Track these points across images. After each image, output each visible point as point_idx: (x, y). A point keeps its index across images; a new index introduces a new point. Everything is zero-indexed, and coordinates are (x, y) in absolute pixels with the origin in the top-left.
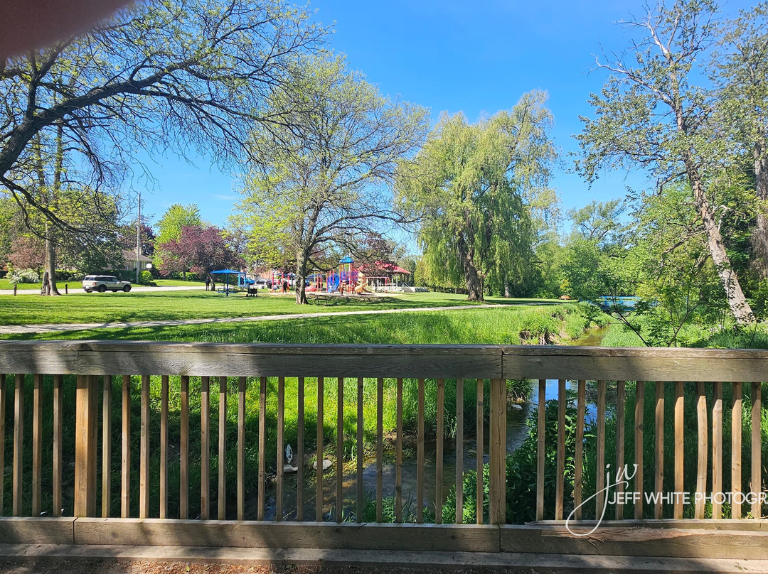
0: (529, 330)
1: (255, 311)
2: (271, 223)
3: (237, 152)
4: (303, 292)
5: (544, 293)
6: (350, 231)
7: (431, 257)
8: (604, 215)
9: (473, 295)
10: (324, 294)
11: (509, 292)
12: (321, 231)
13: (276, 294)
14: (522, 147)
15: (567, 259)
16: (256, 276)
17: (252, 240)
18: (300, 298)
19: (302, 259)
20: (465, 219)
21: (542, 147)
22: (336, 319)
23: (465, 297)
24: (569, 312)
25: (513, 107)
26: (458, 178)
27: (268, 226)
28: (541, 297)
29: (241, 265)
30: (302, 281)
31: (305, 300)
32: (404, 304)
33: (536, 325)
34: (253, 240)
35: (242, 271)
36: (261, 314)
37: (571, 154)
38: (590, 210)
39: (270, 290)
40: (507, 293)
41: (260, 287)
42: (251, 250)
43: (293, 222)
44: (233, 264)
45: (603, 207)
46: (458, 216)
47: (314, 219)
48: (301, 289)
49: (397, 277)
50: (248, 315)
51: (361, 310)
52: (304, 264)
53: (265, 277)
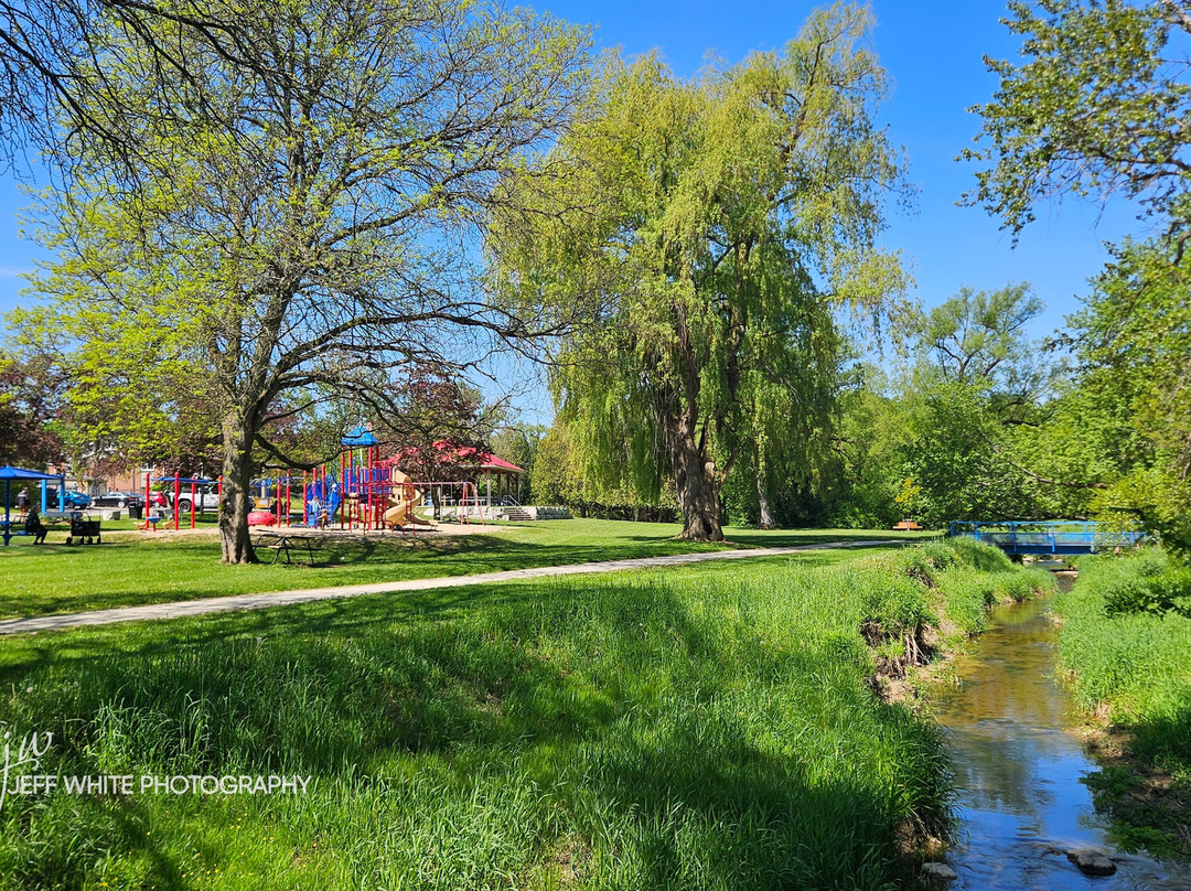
0: (878, 620)
1: (96, 591)
2: (142, 333)
3: (36, 102)
4: (243, 529)
5: (854, 514)
6: (377, 357)
7: (584, 427)
8: (989, 322)
9: (695, 526)
10: (299, 531)
11: (771, 514)
12: (293, 358)
13: (158, 534)
14: (810, 149)
15: (907, 430)
16: (95, 484)
17: (84, 379)
18: (232, 547)
19: (240, 434)
20: (678, 330)
21: (858, 146)
22: (356, 607)
23: (675, 530)
24: (940, 564)
25: (788, 43)
26: (657, 224)
27: (134, 340)
28: (848, 526)
29: (45, 453)
30: (239, 497)
31: (248, 551)
32: (526, 556)
33: (893, 605)
34: (89, 379)
35: (53, 471)
36: (116, 600)
37: (969, 156)
38: (957, 311)
39: (137, 523)
40: (765, 517)
41: (105, 515)
42: (81, 409)
43: (213, 328)
44: (25, 449)
45: (988, 303)
46: (660, 320)
47: (274, 323)
48: (235, 521)
49: (488, 482)
50: (77, 604)
51: (413, 576)
52: (246, 446)
53: (120, 486)
